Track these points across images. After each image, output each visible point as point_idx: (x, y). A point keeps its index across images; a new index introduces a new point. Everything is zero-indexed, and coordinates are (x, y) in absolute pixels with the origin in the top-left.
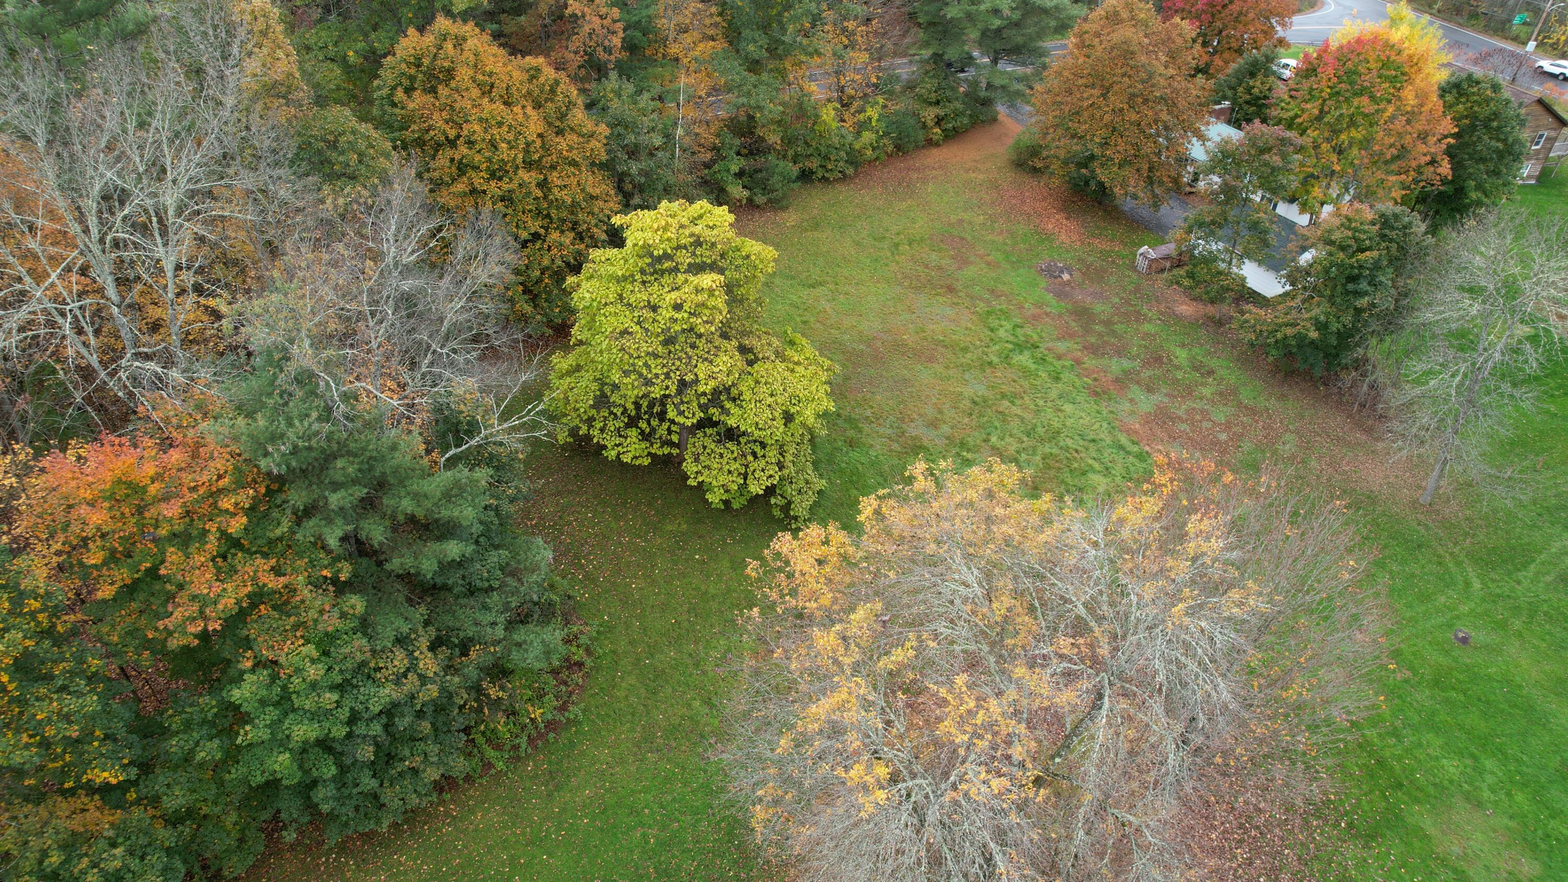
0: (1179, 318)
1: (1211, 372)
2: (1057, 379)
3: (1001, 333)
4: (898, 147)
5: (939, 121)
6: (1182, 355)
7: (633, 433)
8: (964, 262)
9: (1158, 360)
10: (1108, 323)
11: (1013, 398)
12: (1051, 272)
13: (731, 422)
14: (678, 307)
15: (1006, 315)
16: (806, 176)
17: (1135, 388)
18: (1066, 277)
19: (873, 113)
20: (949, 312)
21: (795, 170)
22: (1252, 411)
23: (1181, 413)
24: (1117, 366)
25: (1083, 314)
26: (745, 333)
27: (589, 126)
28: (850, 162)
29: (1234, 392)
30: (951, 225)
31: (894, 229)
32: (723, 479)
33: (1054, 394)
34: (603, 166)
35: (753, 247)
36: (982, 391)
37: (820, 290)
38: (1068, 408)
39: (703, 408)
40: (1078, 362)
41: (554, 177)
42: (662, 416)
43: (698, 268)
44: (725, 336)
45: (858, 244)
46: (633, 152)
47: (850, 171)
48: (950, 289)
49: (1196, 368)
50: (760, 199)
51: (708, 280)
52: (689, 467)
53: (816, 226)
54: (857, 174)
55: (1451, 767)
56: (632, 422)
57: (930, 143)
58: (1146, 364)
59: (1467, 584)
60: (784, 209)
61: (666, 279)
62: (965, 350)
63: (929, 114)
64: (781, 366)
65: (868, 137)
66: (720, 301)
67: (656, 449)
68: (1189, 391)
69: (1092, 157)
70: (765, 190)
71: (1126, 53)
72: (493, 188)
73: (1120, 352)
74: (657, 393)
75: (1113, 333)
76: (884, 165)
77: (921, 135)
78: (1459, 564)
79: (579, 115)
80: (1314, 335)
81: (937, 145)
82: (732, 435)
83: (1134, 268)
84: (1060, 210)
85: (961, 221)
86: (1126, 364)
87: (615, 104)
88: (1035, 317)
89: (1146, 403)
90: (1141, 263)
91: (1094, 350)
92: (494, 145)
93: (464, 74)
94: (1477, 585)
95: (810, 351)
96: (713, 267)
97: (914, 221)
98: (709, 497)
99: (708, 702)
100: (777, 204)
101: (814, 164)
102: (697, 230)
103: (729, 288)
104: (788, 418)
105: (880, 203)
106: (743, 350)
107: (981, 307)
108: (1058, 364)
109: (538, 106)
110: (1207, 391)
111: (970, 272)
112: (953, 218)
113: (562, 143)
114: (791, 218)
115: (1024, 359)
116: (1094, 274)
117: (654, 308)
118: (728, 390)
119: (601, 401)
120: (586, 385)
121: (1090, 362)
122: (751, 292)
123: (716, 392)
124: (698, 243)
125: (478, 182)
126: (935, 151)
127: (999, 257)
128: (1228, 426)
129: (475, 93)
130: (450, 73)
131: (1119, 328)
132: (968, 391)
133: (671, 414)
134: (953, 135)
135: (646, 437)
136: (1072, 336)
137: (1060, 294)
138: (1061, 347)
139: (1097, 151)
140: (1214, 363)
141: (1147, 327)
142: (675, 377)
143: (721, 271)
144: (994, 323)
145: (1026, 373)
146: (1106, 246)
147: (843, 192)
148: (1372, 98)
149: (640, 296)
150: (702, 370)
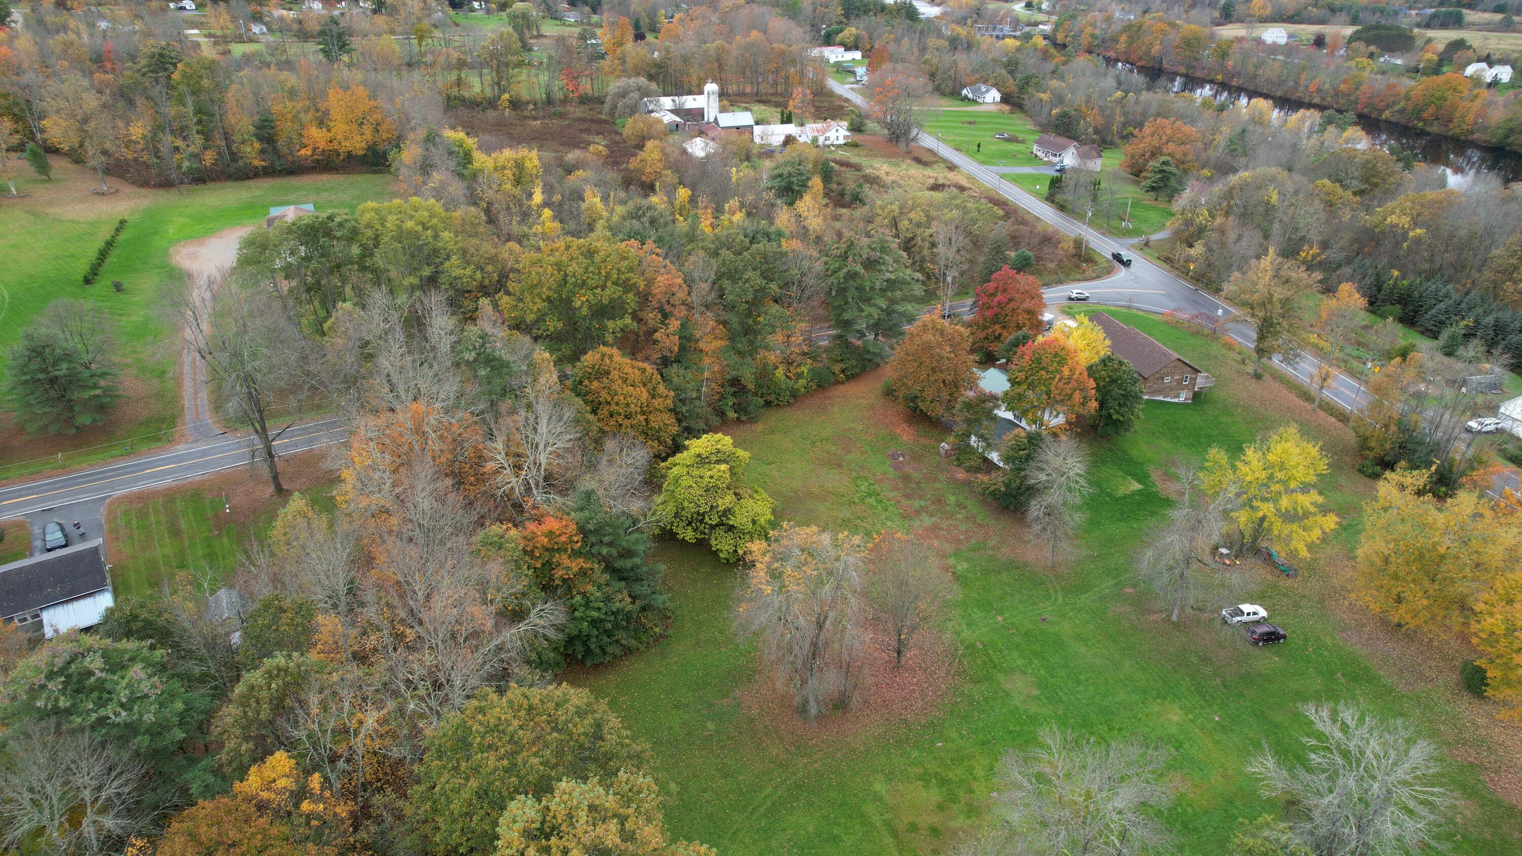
0: (955, 480)
1: (965, 507)
2: (886, 510)
3: (862, 488)
4: (819, 386)
5: (843, 371)
6: (952, 499)
7: (690, 528)
8: (848, 451)
9: (940, 501)
10: (918, 483)
11: (862, 519)
12: (894, 457)
13: (731, 523)
14: (711, 477)
15: (866, 479)
16: (768, 404)
17: (924, 514)
18: (901, 459)
19: (804, 369)
20: (837, 477)
21: (761, 401)
22: (980, 526)
23: (944, 526)
24: (917, 504)
25: (906, 479)
26: (736, 487)
27: (666, 392)
28: (792, 396)
29: (974, 517)
30: (845, 431)
31: (814, 433)
32: (727, 547)
33: (883, 517)
34: (670, 410)
35: (741, 453)
36: (848, 515)
37: (773, 466)
38: (889, 523)
39: (720, 517)
40: (898, 502)
41: (651, 417)
42: (702, 521)
43: (718, 462)
44: (728, 488)
45: (793, 441)
46: (683, 401)
47: (792, 401)
48: (840, 466)
49: (958, 506)
50: (743, 418)
51: (724, 467)
52: (713, 542)
53: (772, 432)
54: (796, 401)
55: (1019, 662)
56: (689, 524)
57: (838, 382)
58: (933, 503)
59: (1056, 599)
60: (756, 422)
61: (706, 466)
62: (843, 496)
63: (837, 368)
64: (751, 501)
65: (802, 382)
66: (727, 475)
67: (698, 536)
68: (951, 516)
69: (917, 397)
70: (746, 412)
71: (928, 347)
72: (627, 422)
73: (921, 497)
74: (702, 510)
75: (920, 488)
76: (812, 396)
77: (832, 379)
78: (1056, 591)
79: (662, 389)
80: (1003, 489)
81: (842, 383)
82: (731, 528)
83: (939, 454)
84: (906, 422)
85: (850, 429)
86: (923, 503)
87: (675, 379)
88: (881, 480)
89: (928, 521)
90: (942, 452)
91: (908, 497)
92: (628, 405)
93: (615, 374)
94: (1060, 599)
95: (764, 495)
96: (725, 461)
97: (824, 429)
98: (721, 555)
99: (720, 632)
100: (752, 420)
101: (772, 398)
102: (719, 446)
103: (731, 469)
104: (754, 522)
105: (807, 419)
106: (736, 494)
107: (854, 474)
108: (888, 503)
109: (645, 385)
110: (960, 516)
111: (850, 457)
112: (846, 427)
113: (656, 402)
114: (759, 427)
115: (872, 501)
116: (917, 458)
117: (701, 477)
118: (729, 510)
119: (676, 515)
120: (671, 508)
121: (905, 502)
122: (739, 470)
123: (725, 511)
124: (718, 451)
125: (620, 420)
126: (841, 387)
127: (868, 448)
128: (966, 532)
129: (620, 382)
130: (608, 373)
131: (923, 486)
132: (841, 515)
133: (707, 519)
134: (851, 378)
135: (695, 530)
136: (897, 489)
137: (896, 468)
138: (892, 494)
139: (918, 394)
140: (967, 503)
141: (939, 485)
142: (709, 504)
143: (727, 463)
144: (859, 483)
145: (872, 507)
146: (927, 442)
147: (788, 412)
148: (1047, 372)
149: (696, 473)
150: (720, 502)
